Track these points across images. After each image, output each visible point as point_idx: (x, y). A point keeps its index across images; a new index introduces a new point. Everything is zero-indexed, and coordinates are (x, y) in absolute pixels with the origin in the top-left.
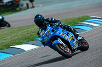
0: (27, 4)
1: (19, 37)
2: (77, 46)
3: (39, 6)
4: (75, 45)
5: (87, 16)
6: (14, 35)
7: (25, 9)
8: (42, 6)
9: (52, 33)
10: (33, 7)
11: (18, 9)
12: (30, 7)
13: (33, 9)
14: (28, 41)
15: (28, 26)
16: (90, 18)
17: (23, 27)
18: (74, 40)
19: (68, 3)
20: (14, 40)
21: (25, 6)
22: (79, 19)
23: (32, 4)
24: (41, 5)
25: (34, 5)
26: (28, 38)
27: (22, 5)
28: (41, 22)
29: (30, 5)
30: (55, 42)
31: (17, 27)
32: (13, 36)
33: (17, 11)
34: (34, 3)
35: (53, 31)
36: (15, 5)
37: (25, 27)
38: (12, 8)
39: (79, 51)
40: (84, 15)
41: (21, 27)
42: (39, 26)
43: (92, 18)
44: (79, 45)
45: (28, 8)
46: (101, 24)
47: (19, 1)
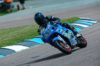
0: (18, 6)
1: (10, 38)
2: (76, 43)
3: (29, 8)
4: (74, 42)
5: (76, 18)
6: (5, 36)
7: (16, 11)
9: (52, 31)
10: (24, 8)
11: (9, 11)
12: (20, 9)
13: (24, 11)
14: (19, 42)
16: (79, 19)
17: (14, 28)
18: (73, 37)
19: (58, 5)
20: (5, 41)
21: (16, 7)
22: (69, 20)
23: (23, 6)
24: (31, 7)
25: (25, 7)
26: (19, 39)
27: (13, 7)
28: (41, 20)
29: (21, 6)
30: (55, 39)
31: (8, 28)
32: (3, 37)
33: (8, 13)
34: (24, 5)
35: (53, 28)
36: (6, 7)
37: (16, 28)
38: (3, 9)
39: (78, 48)
40: (74, 16)
41: (11, 29)
42: (39, 24)
44: (78, 42)
45: (19, 9)
46: (90, 26)
47: (10, 3)
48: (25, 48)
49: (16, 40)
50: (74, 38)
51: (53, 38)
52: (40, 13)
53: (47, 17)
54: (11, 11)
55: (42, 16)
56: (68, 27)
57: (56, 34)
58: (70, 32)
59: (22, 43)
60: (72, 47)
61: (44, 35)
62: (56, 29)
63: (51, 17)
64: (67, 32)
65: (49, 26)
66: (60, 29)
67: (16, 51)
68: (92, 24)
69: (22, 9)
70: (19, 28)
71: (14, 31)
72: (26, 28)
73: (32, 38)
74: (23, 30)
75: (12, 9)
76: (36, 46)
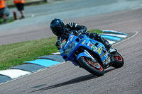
0: (15, 14)
1: (3, 60)
2: (109, 61)
3: (30, 16)
4: (107, 59)
5: (98, 30)
7: (12, 21)
8: (35, 16)
9: (76, 44)
10: (23, 17)
11: (2, 20)
12: (18, 17)
13: (23, 20)
14: (16, 65)
15: (16, 44)
16: (101, 32)
17: (8, 45)
18: (105, 52)
21: (11, 15)
23: (22, 13)
24: (33, 15)
25: (24, 15)
26: (16, 60)
27: (7, 15)
29: (19, 14)
30: (80, 55)
34: (23, 12)
35: (77, 40)
37: (11, 45)
42: (57, 35)
43: (105, 32)
44: (111, 60)
45: (15, 18)
46: (117, 42)
47: (3, 9)
48: (24, 73)
49: (12, 61)
50: (107, 53)
51: (78, 54)
52: (59, 20)
53: (68, 25)
54: (5, 21)
55: (61, 23)
56: (98, 38)
57: (81, 49)
58: (101, 45)
59: (20, 66)
60: (105, 67)
61: (64, 50)
62: (82, 41)
63: (74, 24)
64: (96, 45)
65: (72, 37)
66: (87, 42)
67: (12, 77)
68: (119, 39)
69: (20, 19)
70: (16, 45)
71: (8, 49)
72: (26, 45)
73: (34, 60)
74: (22, 48)
75: (6, 18)
76: (39, 70)
